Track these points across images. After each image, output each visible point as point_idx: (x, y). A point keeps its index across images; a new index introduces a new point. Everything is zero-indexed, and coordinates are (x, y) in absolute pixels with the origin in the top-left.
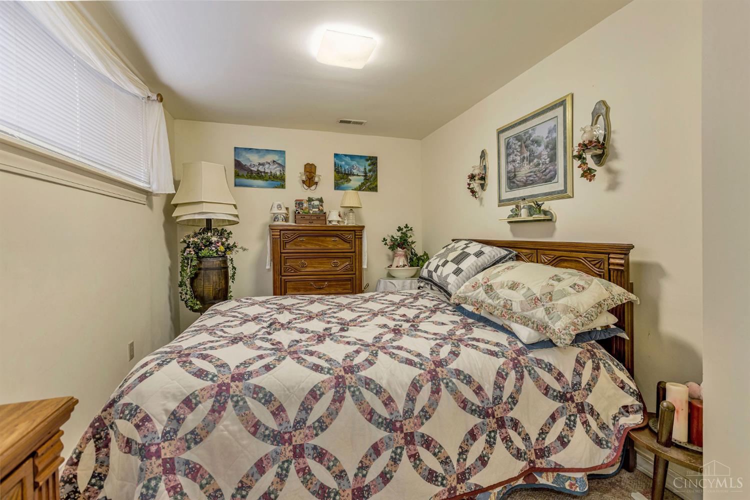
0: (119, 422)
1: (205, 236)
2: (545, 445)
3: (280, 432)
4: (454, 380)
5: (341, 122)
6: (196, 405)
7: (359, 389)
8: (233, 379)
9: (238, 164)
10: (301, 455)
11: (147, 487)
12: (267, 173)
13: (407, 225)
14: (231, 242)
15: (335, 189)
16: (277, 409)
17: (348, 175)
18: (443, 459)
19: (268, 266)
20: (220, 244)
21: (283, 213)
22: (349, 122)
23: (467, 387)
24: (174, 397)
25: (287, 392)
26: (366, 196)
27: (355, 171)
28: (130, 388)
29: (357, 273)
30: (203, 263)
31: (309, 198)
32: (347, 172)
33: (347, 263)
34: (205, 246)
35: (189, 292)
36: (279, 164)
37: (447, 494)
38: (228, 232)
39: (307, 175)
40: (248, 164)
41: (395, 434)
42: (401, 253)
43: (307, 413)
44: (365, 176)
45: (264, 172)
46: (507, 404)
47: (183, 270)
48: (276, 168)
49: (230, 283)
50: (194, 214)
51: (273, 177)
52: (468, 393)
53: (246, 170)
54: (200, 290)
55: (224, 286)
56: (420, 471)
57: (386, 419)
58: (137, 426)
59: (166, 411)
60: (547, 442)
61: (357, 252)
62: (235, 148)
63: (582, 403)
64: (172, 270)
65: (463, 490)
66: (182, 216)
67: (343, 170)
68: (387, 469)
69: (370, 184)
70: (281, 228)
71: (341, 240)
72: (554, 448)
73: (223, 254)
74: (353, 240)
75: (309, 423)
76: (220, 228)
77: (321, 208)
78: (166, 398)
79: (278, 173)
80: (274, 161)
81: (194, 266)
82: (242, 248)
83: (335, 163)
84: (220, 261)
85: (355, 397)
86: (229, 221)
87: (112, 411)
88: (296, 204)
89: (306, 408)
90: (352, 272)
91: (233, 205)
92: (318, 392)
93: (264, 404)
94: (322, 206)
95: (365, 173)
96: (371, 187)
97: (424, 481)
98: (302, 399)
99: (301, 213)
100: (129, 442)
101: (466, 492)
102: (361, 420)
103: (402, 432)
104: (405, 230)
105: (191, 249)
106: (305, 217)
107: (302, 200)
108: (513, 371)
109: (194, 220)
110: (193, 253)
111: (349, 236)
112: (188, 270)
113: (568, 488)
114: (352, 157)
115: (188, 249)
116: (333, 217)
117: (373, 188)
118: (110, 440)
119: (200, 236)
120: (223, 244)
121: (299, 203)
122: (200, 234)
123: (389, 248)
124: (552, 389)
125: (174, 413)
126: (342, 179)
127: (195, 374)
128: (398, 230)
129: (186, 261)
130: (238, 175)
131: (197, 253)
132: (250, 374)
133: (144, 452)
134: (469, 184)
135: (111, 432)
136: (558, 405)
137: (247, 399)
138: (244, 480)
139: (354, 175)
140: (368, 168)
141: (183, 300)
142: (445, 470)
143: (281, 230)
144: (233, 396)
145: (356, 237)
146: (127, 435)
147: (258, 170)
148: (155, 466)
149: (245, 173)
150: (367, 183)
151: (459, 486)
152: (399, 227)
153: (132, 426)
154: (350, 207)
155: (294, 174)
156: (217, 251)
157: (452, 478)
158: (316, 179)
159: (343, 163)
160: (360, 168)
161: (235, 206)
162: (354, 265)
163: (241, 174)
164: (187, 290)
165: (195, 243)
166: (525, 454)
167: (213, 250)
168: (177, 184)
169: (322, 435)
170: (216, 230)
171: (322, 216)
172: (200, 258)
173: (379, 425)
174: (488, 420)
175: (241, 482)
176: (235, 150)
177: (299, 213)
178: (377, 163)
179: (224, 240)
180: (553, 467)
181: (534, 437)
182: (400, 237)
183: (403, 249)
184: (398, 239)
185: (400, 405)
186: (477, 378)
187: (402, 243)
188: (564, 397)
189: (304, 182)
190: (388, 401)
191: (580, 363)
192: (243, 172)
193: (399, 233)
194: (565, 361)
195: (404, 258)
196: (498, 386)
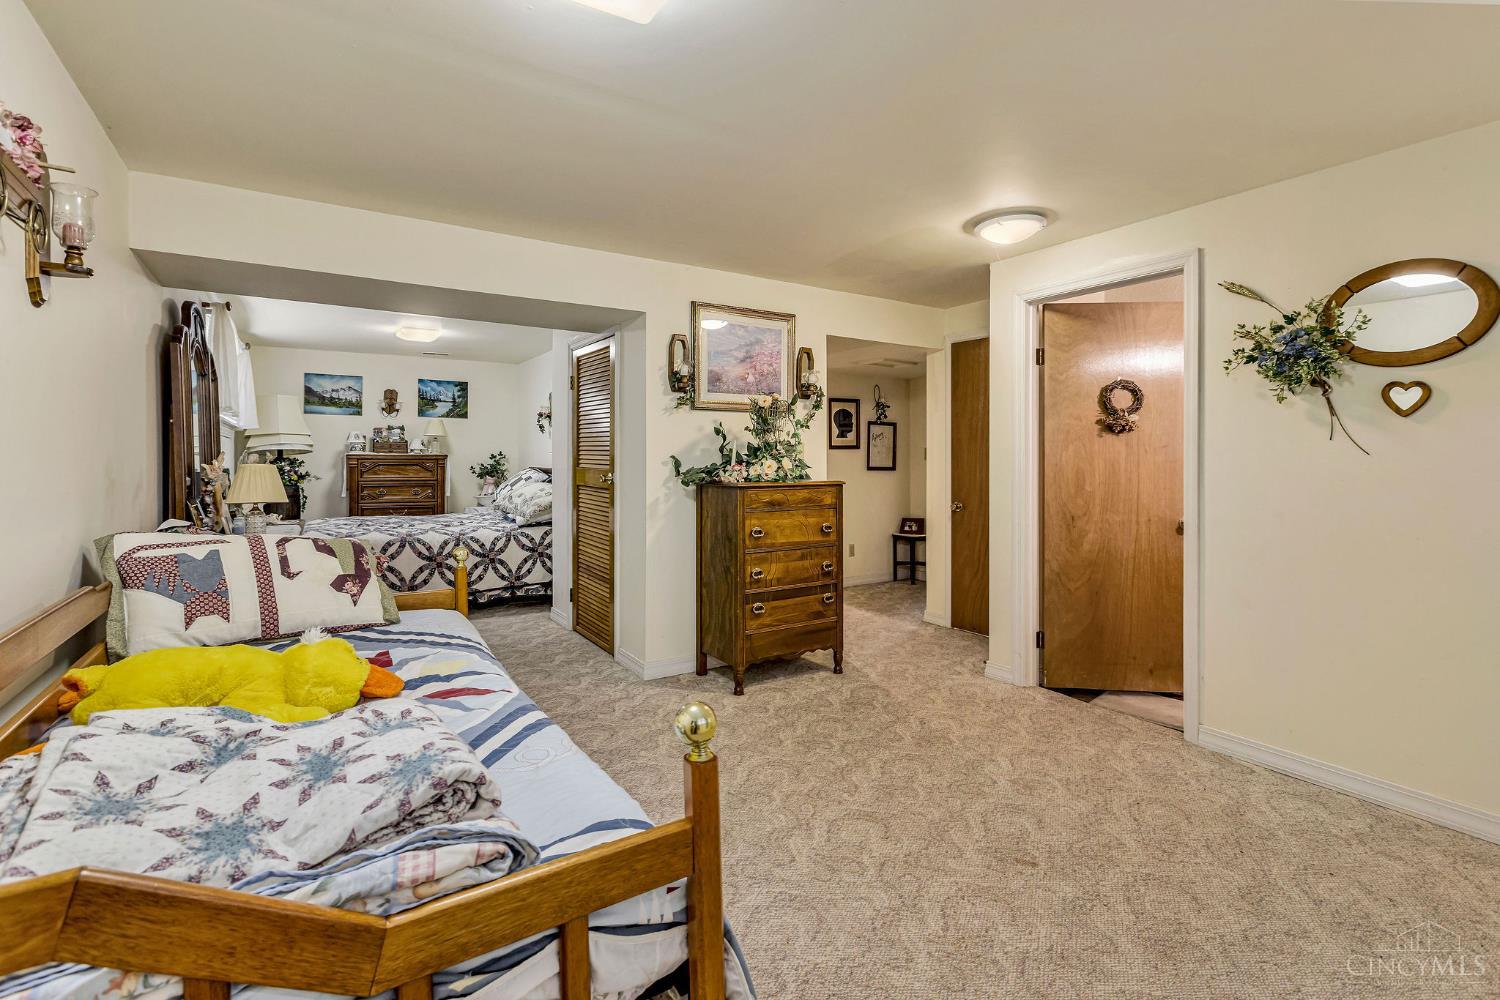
2: (520, 574)
4: (468, 541)
5: (425, 354)
9: (308, 391)
12: (342, 399)
13: (501, 452)
14: (302, 470)
15: (418, 416)
17: (434, 401)
18: (457, 575)
19: (344, 495)
20: (293, 472)
21: (361, 443)
23: (475, 544)
26: (454, 424)
27: (442, 398)
29: (441, 500)
31: (388, 426)
32: (433, 399)
33: (431, 491)
36: (356, 391)
38: (301, 461)
39: (387, 402)
40: (320, 391)
41: (431, 563)
42: (490, 481)
44: (454, 402)
45: (339, 399)
46: (497, 552)
48: (351, 394)
49: (302, 512)
50: (267, 445)
51: (350, 404)
52: (475, 547)
53: (317, 397)
57: (427, 556)
60: (522, 573)
61: (439, 479)
62: (306, 373)
63: (542, 553)
67: (428, 396)
69: (459, 410)
70: (358, 457)
71: (421, 469)
72: (525, 575)
73: (297, 483)
74: (435, 468)
76: (292, 458)
77: (402, 436)
79: (354, 400)
80: (350, 388)
82: (315, 477)
83: (419, 389)
85: (411, 546)
86: (302, 450)
88: (374, 432)
90: (435, 499)
94: (403, 434)
95: (454, 399)
96: (460, 413)
99: (379, 442)
102: (414, 556)
103: (435, 562)
104: (498, 457)
106: (384, 445)
107: (381, 428)
108: (505, 538)
109: (266, 450)
111: (431, 465)
113: (530, 595)
114: (439, 383)
116: (416, 446)
117: (462, 415)
120: (296, 473)
121: (378, 431)
123: (477, 477)
124: (527, 546)
126: (426, 406)
128: (490, 458)
130: (308, 402)
134: (539, 421)
136: (529, 554)
139: (441, 401)
140: (457, 394)
143: (357, 460)
145: (438, 466)
147: (331, 397)
149: (316, 400)
150: (455, 409)
152: (493, 455)
154: (434, 436)
155: (372, 400)
156: (291, 480)
158: (397, 407)
159: (429, 389)
160: (447, 394)
161: (308, 435)
162: (436, 493)
163: (311, 401)
166: (508, 578)
167: (287, 479)
170: (288, 459)
171: (403, 445)
173: (423, 559)
174: (485, 559)
176: (306, 377)
177: (376, 442)
178: (467, 389)
179: (296, 469)
180: (523, 585)
181: (514, 570)
182: (492, 466)
183: (492, 477)
184: (489, 467)
185: (436, 550)
186: (482, 540)
187: (492, 472)
188: (532, 550)
189: (383, 409)
190: (429, 548)
191: (546, 534)
192: (314, 399)
193: (492, 462)
194: (536, 533)
195: (493, 486)
196: (493, 544)
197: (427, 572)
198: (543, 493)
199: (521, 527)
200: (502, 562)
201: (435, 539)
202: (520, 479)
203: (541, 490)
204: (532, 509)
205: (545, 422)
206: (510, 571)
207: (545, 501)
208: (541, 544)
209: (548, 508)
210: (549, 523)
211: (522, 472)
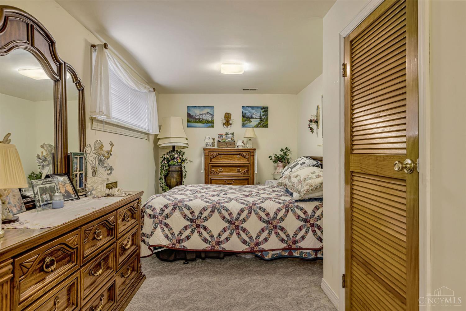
0: (147, 210)
1: (172, 154)
2: (296, 239)
3: (192, 219)
4: (258, 210)
5: (243, 90)
6: (168, 207)
7: (220, 209)
8: (179, 202)
9: (189, 115)
10: (199, 227)
11: (155, 225)
12: (204, 119)
13: (287, 148)
14: (184, 158)
15: (242, 127)
16: (192, 212)
17: (250, 118)
18: (250, 236)
19: (203, 171)
20: (179, 158)
21: (211, 142)
22: (248, 90)
23: (263, 213)
24: (162, 204)
25: (196, 207)
26: (260, 131)
27: (254, 116)
28: (149, 202)
29: (251, 176)
30: (171, 168)
31: (226, 133)
32: (249, 117)
33: (246, 170)
34: (172, 159)
35: (164, 183)
36: (211, 114)
37: (250, 249)
38: (183, 152)
39: (226, 120)
40: (194, 115)
41: (232, 225)
42: (280, 165)
43: (201, 214)
44: (261, 118)
45: (203, 119)
46: (279, 220)
47: (161, 171)
48: (209, 116)
49: (183, 180)
50: (167, 143)
51: (208, 122)
52: (263, 215)
53: (193, 118)
54: (169, 182)
55: (180, 180)
56: (240, 239)
57: (229, 220)
58: (152, 210)
59: (160, 207)
60: (297, 238)
61: (251, 163)
62: (188, 106)
63: (313, 223)
64: (156, 171)
65: (257, 249)
66: (161, 144)
67: (247, 115)
68: (228, 237)
69: (263, 123)
70: (209, 150)
71: (242, 157)
72: (300, 240)
73: (180, 164)
74: (249, 156)
75: (202, 218)
76: (179, 150)
77: (233, 138)
78: (159, 204)
79: (210, 119)
80: (208, 113)
81: (166, 169)
82: (189, 161)
83: (242, 112)
84: (179, 167)
85: (218, 212)
86: (184, 146)
87: (145, 207)
88: (219, 136)
89: (201, 213)
90: (248, 175)
91: (186, 138)
92: (206, 208)
93: (188, 210)
94: (233, 137)
95: (261, 117)
96: (264, 125)
97: (241, 243)
98: (200, 210)
99: (221, 141)
100: (150, 215)
101: (258, 250)
102: (220, 219)
103: (234, 225)
104: (285, 151)
105: (165, 161)
106: (224, 143)
107: (222, 134)
108: (285, 209)
109: (167, 146)
110: (166, 163)
111: (246, 154)
112: (164, 172)
113: (304, 256)
114: (253, 108)
115: (164, 161)
116: (239, 144)
117: (265, 126)
118: (144, 216)
119: (170, 154)
120: (180, 159)
121: (220, 136)
122: (170, 153)
123: (273, 162)
124: (301, 217)
125: (162, 209)
126: (246, 121)
127: (167, 199)
128: (281, 151)
129: (163, 167)
130: (189, 121)
131: (168, 163)
132: (184, 201)
133: (154, 217)
134: (310, 125)
135: (144, 213)
136: (303, 223)
137: (183, 208)
138: (181, 231)
139: (253, 118)
140: (262, 114)
141: (161, 187)
142: (250, 241)
143: (209, 151)
144: (179, 206)
145: (251, 155)
146: (149, 213)
147: (199, 118)
148: (157, 220)
149: (193, 120)
150: (261, 123)
151: (255, 247)
152: (282, 149)
153: (151, 210)
154: (249, 138)
155: (219, 119)
156: (177, 162)
157: (253, 244)
158: (231, 122)
159: (247, 111)
160: (257, 114)
161: (187, 139)
162: (249, 171)
163: (190, 120)
164: (163, 182)
165: (167, 158)
166: (287, 241)
167: (175, 162)
168: (160, 127)
169: (206, 222)
170: (177, 151)
171: (233, 143)
172: (169, 166)
173: (226, 222)
174: (269, 225)
175: (180, 231)
176: (188, 108)
177: (220, 141)
178: (268, 110)
179: (181, 156)
180: (298, 248)
181: (291, 235)
182: (281, 155)
183: (282, 162)
184: (280, 157)
185: (235, 216)
186: (268, 210)
187: (282, 159)
188: (306, 221)
189: (224, 124)
190: (230, 214)
191: (317, 208)
192: (192, 120)
193: (282, 153)
194: (309, 207)
195: (282, 168)
196: (276, 214)
197: (228, 232)
198: (314, 176)
199: (297, 201)
200: (282, 229)
201: (234, 207)
202: (297, 164)
203: (313, 173)
204: (305, 188)
205: (314, 126)
206: (288, 236)
207: (316, 182)
208: (312, 216)
209: (320, 187)
210: (320, 199)
211: (299, 159)
